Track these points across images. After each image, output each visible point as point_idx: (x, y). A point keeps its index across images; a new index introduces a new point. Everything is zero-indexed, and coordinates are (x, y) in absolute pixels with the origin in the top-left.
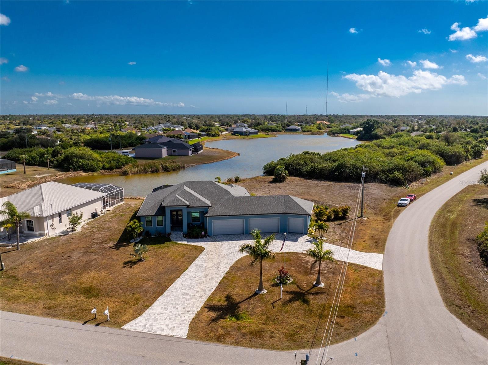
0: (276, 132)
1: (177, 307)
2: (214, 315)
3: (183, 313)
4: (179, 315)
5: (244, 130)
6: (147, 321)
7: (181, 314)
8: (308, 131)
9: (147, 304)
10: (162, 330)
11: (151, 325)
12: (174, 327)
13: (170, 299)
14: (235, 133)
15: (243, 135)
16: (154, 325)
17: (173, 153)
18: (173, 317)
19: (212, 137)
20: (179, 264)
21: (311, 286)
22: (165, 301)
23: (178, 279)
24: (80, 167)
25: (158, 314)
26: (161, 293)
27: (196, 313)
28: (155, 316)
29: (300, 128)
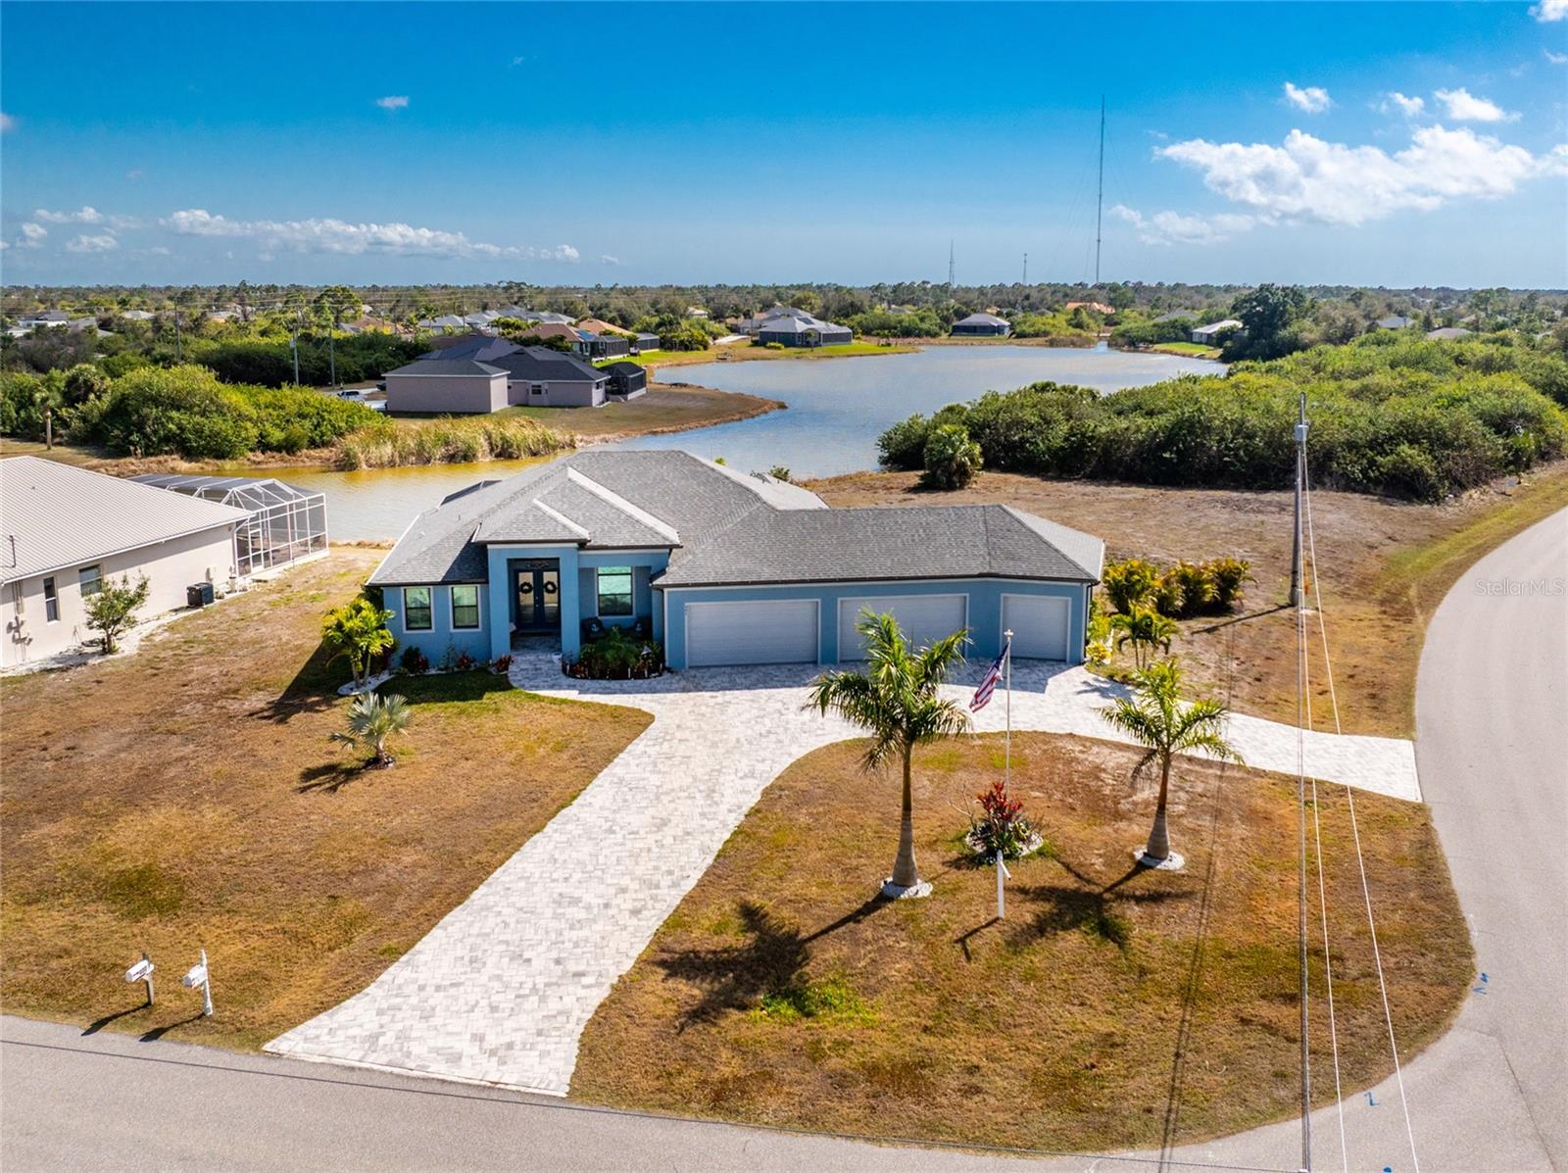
0: (919, 336)
1: (526, 955)
2: (696, 992)
3: (554, 980)
4: (534, 989)
5: (801, 327)
6: (385, 1019)
7: (546, 985)
8: (1037, 335)
9: (393, 943)
10: (455, 1058)
11: (403, 1037)
12: (510, 1046)
13: (499, 919)
14: (763, 340)
15: (794, 345)
16: (419, 1034)
17: (533, 398)
18: (505, 1001)
19: (681, 353)
20: (542, 776)
21: (1128, 867)
22: (475, 930)
23: (537, 837)
24: (167, 439)
25: (438, 988)
26: (460, 894)
27: (615, 981)
28: (422, 994)
29: (1007, 324)
